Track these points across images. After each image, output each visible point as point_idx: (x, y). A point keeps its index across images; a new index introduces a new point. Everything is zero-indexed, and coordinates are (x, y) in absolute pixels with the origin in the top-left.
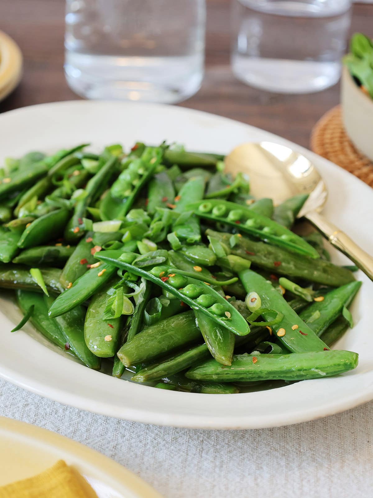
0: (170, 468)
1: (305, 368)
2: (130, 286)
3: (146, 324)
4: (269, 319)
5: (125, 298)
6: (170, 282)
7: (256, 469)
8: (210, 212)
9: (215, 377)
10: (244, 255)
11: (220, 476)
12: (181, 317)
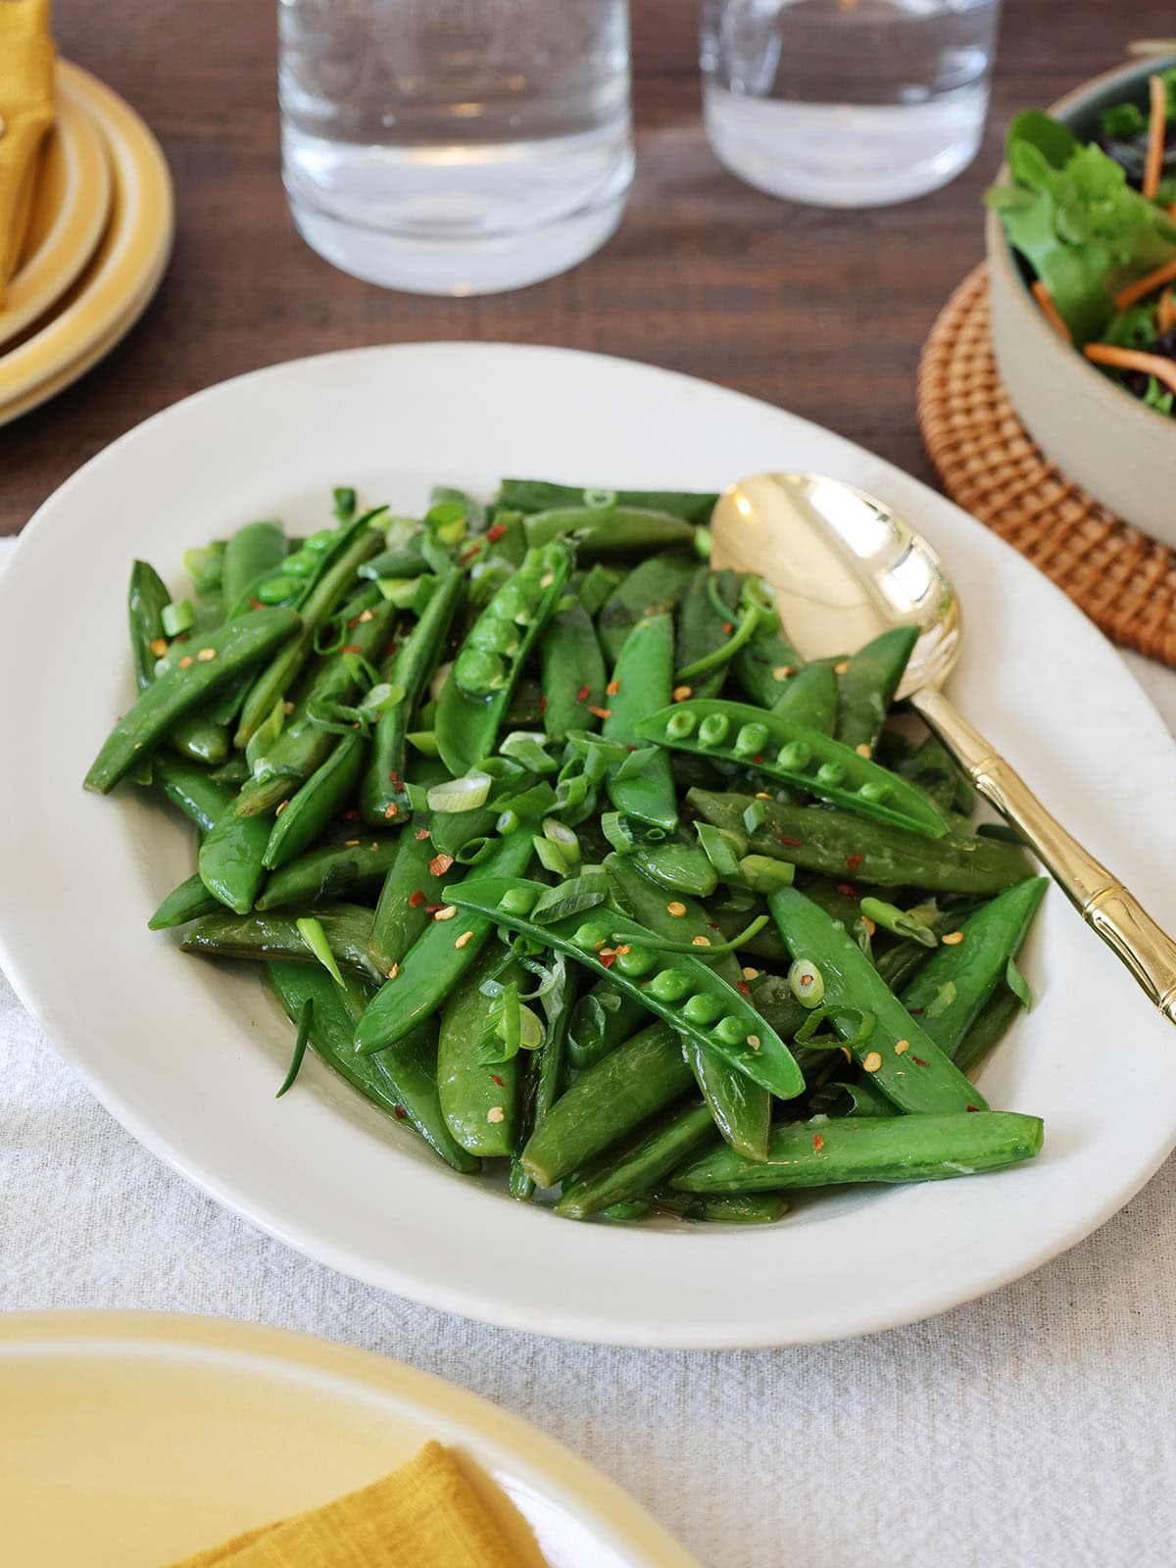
0: (652, 1407)
1: (928, 1161)
2: (528, 968)
3: (574, 1066)
4: (844, 1028)
5: (523, 1008)
6: (619, 967)
7: (835, 1395)
8: (694, 735)
9: (733, 1186)
10: (777, 850)
11: (759, 1419)
12: (650, 1042)
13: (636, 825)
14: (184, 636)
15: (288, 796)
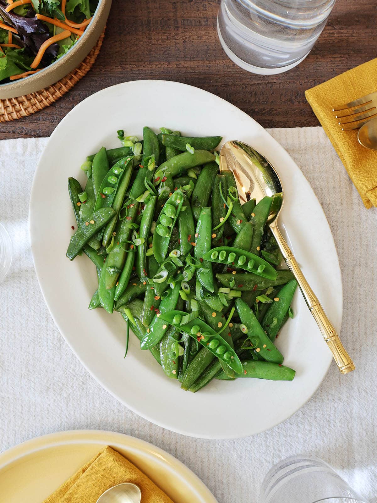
2: (180, 332)
5: (179, 346)
6: (202, 340)
8: (218, 258)
10: (238, 289)
13: (204, 289)
14: (85, 202)
15: (118, 280)
